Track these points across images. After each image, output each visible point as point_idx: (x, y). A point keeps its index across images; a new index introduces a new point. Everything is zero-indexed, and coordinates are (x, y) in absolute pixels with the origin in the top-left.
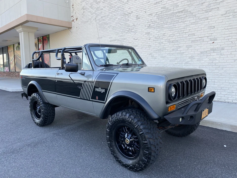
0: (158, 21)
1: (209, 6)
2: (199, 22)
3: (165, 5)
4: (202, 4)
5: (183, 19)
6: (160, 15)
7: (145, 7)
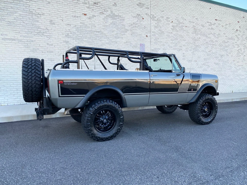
0: (77, 33)
3: (84, 22)
4: (113, 31)
5: (100, 38)
6: (79, 28)
7: (61, 15)
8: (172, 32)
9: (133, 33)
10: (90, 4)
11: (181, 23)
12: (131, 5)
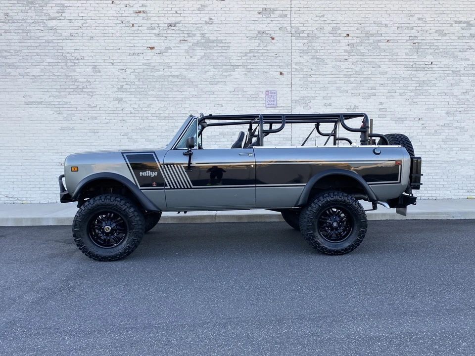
0: (137, 83)
1: (214, 77)
2: (203, 96)
3: (149, 61)
4: (206, 72)
5: (179, 86)
6: (140, 74)
7: (111, 54)
8: (346, 57)
9: (248, 70)
10: (161, 28)
11: (373, 35)
12: (243, 15)
